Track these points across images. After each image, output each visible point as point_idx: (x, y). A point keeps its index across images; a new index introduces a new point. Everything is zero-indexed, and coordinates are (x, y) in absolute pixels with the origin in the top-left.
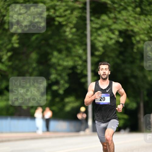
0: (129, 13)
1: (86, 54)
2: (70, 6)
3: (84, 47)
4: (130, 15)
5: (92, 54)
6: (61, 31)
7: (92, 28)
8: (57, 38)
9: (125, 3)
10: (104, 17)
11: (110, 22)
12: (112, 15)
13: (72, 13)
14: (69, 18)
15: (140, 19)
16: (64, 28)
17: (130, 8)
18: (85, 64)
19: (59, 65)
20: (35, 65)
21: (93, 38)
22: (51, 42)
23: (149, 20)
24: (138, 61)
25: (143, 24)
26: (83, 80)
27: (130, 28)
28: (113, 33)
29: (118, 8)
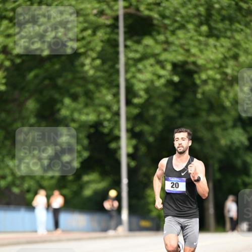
0: (189, 35)
1: (118, 102)
2: (91, 23)
3: (114, 90)
4: (191, 38)
5: (128, 103)
6: (77, 63)
7: (128, 59)
8: (70, 76)
9: (182, 17)
10: (148, 41)
11: (158, 49)
12: (161, 38)
13: (94, 33)
14: (89, 43)
15: (207, 45)
16: (82, 59)
17: (190, 26)
18: (116, 118)
19: (74, 120)
20: (33, 120)
21: (129, 75)
22: (60, 81)
23: (222, 46)
24: (204, 114)
25: (212, 52)
26: (113, 145)
27: (192, 59)
28: (163, 67)
29: (171, 25)
